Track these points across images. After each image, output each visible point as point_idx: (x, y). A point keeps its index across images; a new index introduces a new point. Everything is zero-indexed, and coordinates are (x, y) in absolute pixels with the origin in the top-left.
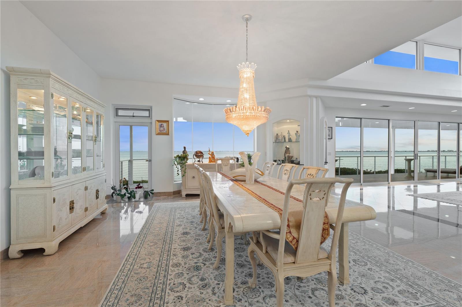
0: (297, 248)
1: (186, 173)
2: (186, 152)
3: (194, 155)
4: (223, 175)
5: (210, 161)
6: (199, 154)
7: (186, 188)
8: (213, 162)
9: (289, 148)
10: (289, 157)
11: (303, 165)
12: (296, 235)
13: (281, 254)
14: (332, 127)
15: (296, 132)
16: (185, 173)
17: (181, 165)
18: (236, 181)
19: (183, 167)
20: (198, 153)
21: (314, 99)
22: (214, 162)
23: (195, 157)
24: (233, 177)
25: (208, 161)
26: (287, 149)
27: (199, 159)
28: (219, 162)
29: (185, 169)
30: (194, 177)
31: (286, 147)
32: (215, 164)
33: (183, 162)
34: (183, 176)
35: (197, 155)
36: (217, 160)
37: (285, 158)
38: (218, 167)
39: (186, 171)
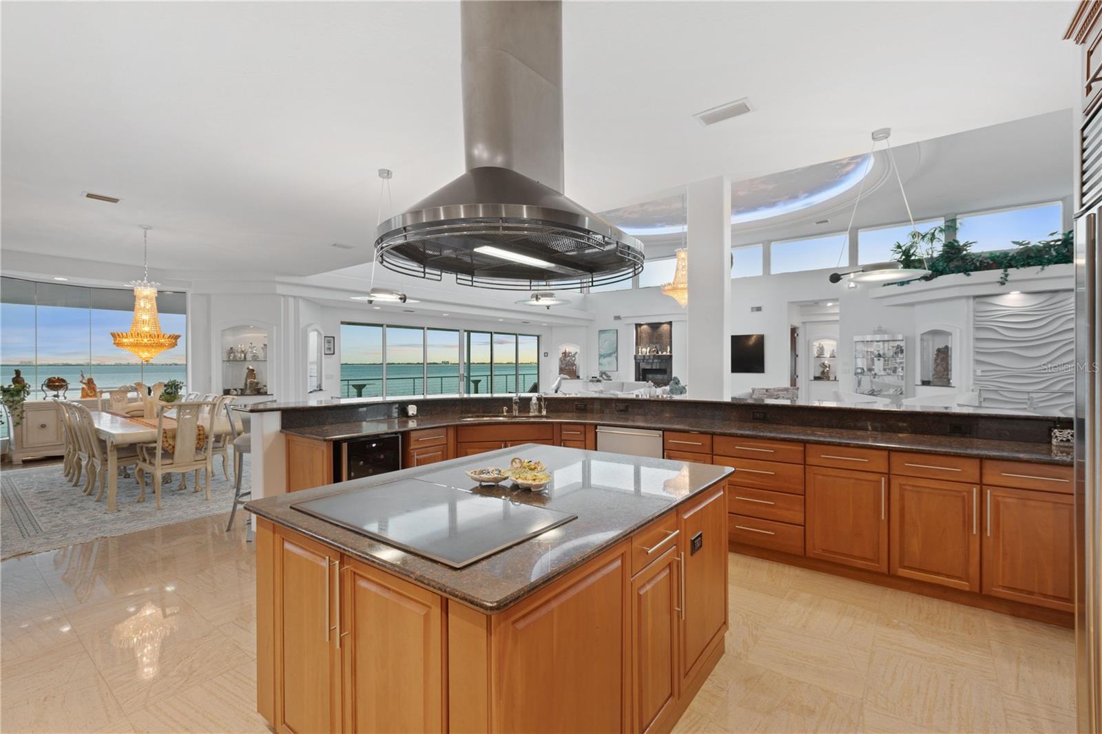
0: (173, 453)
1: (24, 420)
2: (19, 379)
3: (43, 385)
4: (112, 413)
5: (85, 395)
6: (57, 384)
7: (25, 446)
8: (91, 396)
9: (253, 370)
10: (251, 383)
11: (272, 395)
12: (172, 443)
13: (158, 460)
14: (334, 338)
15: (263, 346)
16: (22, 418)
17: (11, 404)
18: (132, 417)
19: (16, 408)
20: (54, 382)
21: (291, 300)
22: (95, 396)
23: (45, 388)
24: (127, 413)
25: (81, 394)
26: (251, 372)
27: (55, 393)
28: (106, 396)
29: (22, 412)
30: (43, 426)
31: (248, 369)
32: (97, 401)
33: (16, 398)
34: (16, 424)
35: (51, 386)
36: (102, 392)
37: (246, 384)
38: (102, 405)
39: (24, 416)
